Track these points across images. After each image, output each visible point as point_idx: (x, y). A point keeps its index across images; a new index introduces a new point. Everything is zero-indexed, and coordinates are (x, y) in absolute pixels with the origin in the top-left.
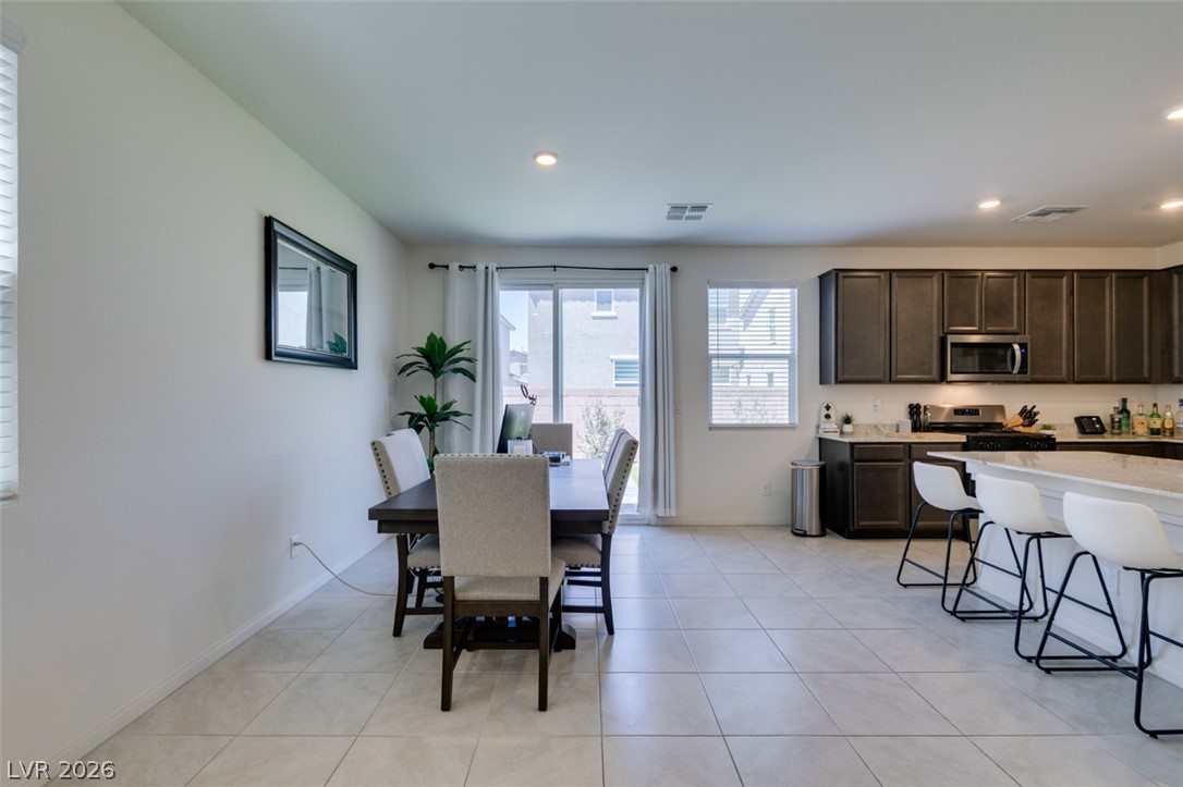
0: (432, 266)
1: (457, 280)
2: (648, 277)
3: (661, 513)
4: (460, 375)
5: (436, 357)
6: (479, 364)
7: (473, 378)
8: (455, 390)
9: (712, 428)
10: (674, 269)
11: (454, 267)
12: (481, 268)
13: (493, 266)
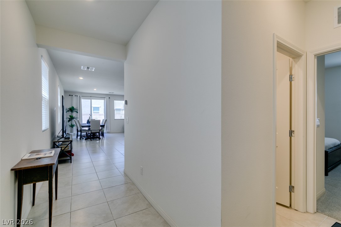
0: (70, 95)
1: (74, 98)
2: (106, 99)
3: (108, 131)
4: (75, 112)
5: (72, 110)
6: (78, 111)
7: (77, 112)
8: (74, 114)
9: (115, 120)
10: (109, 98)
11: (74, 96)
12: (79, 96)
13: (81, 96)
